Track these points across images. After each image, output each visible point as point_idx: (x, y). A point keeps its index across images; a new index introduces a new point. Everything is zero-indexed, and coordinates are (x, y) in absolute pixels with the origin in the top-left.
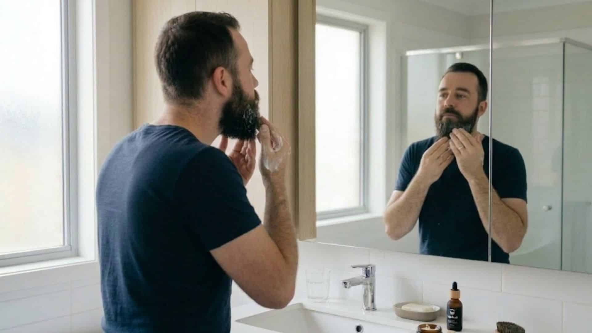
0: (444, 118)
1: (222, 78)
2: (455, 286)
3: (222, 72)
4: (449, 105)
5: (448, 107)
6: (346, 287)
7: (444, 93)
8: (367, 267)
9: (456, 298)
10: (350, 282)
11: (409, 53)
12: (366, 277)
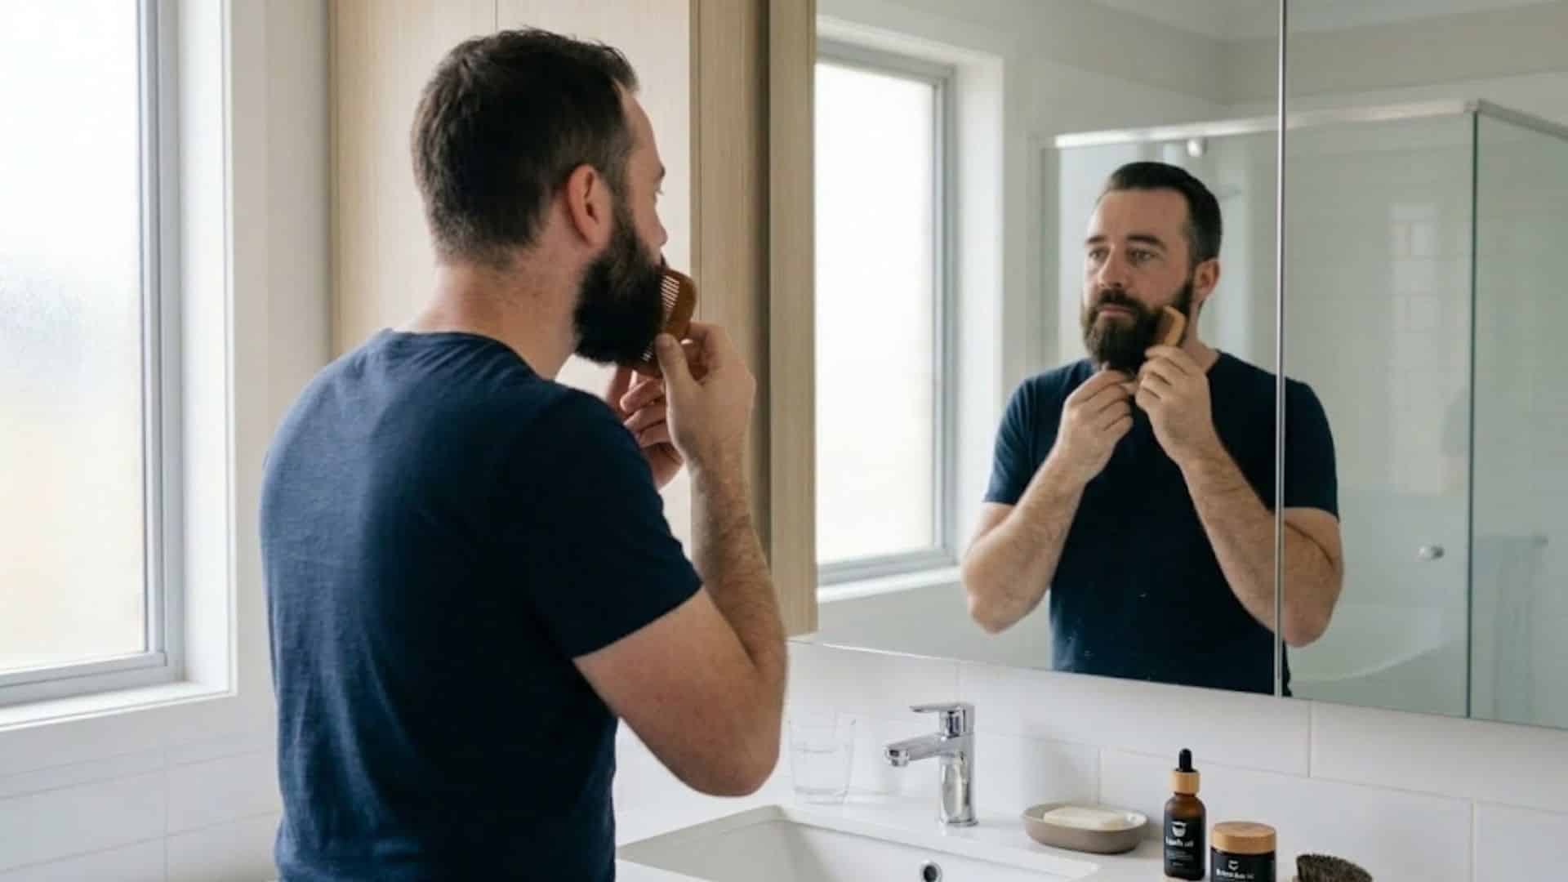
0: (1103, 315)
1: (587, 195)
2: (1186, 759)
3: (589, 181)
4: (1110, 284)
5: (1108, 287)
6: (895, 763)
7: (1099, 249)
8: (952, 709)
9: (1190, 791)
10: (907, 750)
11: (1063, 141)
12: (949, 737)
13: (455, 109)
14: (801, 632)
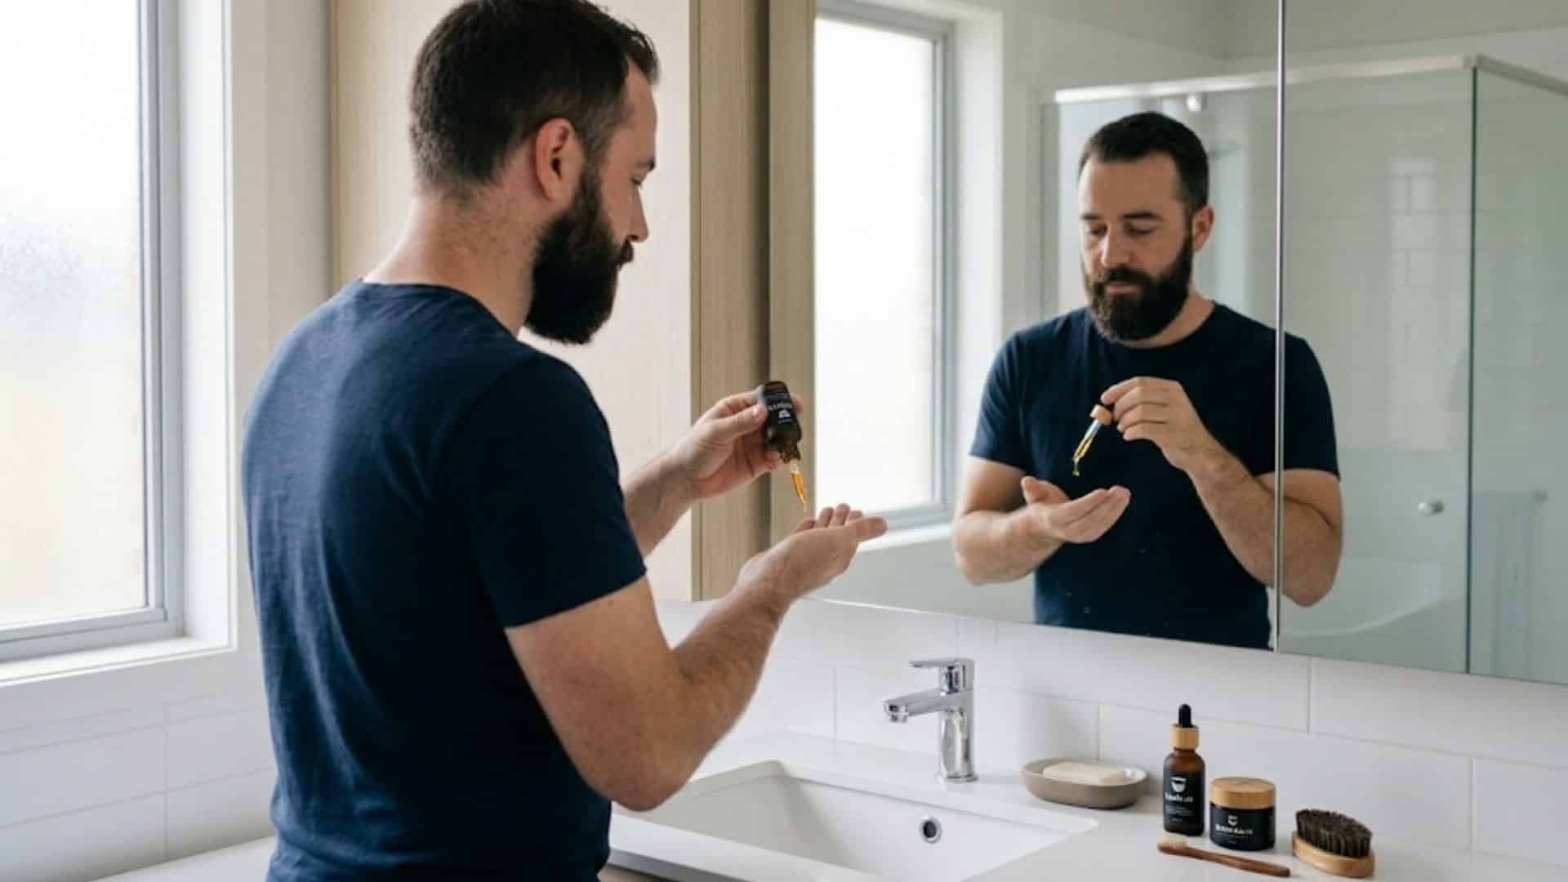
2: (1185, 715)
4: (1114, 264)
5: (1112, 266)
6: (895, 719)
7: (1095, 225)
8: (952, 665)
9: (1190, 747)
10: (907, 705)
11: (1063, 97)
12: (949, 693)
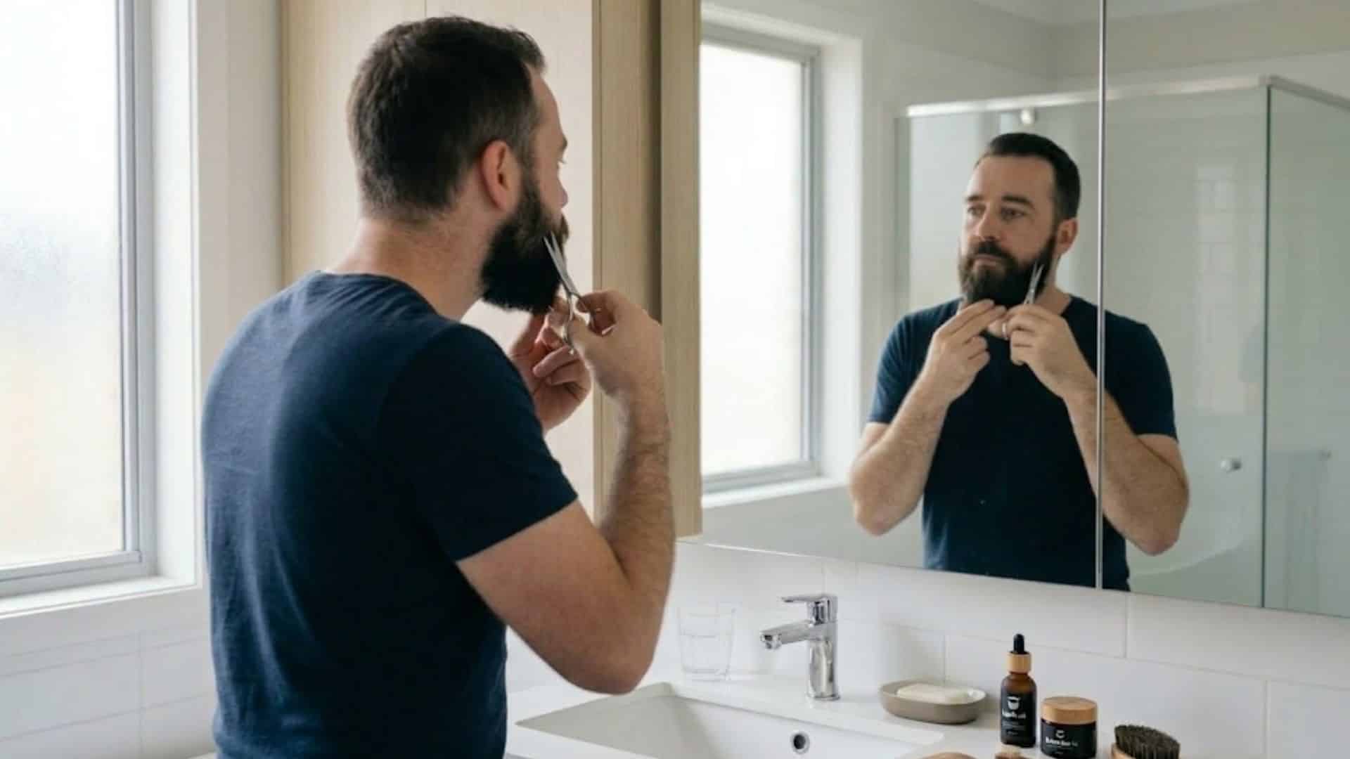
0: (978, 263)
1: (499, 167)
2: (1019, 643)
3: (502, 155)
5: (983, 240)
6: (769, 647)
7: (977, 206)
9: (1023, 671)
10: (780, 635)
11: (914, 111)
12: (816, 624)
13: (386, 86)
14: (688, 534)
